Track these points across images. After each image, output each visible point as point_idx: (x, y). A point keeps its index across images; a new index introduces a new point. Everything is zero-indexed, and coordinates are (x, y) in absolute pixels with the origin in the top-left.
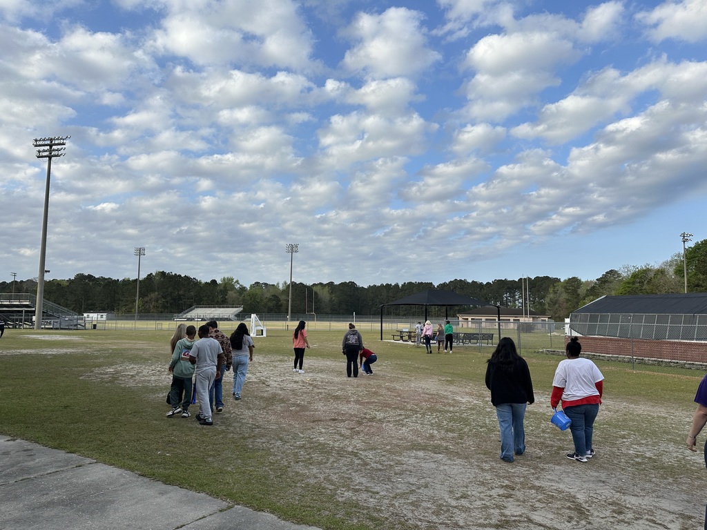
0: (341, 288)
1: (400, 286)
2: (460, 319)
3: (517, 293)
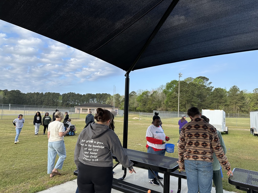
0: (11, 93)
1: (44, 94)
2: (76, 109)
3: (95, 99)
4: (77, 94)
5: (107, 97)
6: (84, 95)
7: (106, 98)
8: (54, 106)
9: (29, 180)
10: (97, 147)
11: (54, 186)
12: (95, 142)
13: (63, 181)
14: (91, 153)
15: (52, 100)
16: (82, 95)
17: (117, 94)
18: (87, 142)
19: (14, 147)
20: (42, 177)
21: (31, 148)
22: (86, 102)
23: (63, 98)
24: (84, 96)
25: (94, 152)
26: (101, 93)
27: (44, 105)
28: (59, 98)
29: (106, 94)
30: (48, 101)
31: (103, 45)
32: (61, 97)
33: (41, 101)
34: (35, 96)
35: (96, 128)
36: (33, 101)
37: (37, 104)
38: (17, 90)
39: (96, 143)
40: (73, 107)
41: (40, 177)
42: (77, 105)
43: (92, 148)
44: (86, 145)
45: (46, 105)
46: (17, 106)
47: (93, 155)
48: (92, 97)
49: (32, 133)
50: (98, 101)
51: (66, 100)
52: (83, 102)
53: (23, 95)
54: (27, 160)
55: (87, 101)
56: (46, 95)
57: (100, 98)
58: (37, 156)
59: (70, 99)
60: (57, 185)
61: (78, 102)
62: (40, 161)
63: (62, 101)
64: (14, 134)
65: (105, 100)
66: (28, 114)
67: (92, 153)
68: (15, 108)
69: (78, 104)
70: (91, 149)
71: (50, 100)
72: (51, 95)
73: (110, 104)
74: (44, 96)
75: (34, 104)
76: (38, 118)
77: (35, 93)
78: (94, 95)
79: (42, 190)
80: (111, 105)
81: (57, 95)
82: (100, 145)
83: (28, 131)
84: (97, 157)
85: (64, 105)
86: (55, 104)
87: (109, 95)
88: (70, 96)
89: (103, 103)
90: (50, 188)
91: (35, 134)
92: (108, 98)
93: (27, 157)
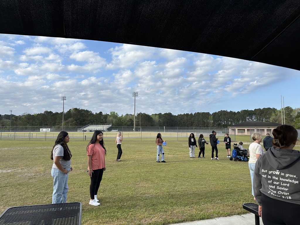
0: (164, 116)
1: (193, 114)
2: (230, 130)
3: (253, 117)
4: (229, 111)
5: (271, 112)
6: (238, 112)
7: (270, 114)
8: (205, 127)
9: (193, 205)
10: (287, 180)
11: (220, 217)
12: (283, 174)
13: (229, 213)
14: (278, 188)
15: (202, 120)
16: (236, 112)
17: (286, 108)
18: (270, 172)
19: (174, 168)
20: (205, 204)
21: (189, 171)
22: (242, 121)
23: (213, 118)
24: (239, 114)
25: (283, 186)
26: (262, 108)
27: (195, 126)
28: (209, 118)
29: (270, 108)
30: (198, 122)
31: (268, 45)
32: (212, 117)
33: (192, 123)
34: (185, 118)
35: (281, 155)
36: (184, 123)
37: (187, 125)
38: (169, 113)
39: (285, 175)
40: (227, 127)
41: (203, 203)
42: (230, 125)
43: (278, 181)
44: (269, 177)
45: (196, 126)
46: (170, 128)
47: (283, 191)
48: (249, 114)
49: (187, 155)
50: (258, 119)
51: (217, 119)
52: (238, 121)
53: (174, 117)
54: (187, 184)
55: (243, 119)
56: (196, 115)
57: (261, 114)
58: (196, 181)
59: (221, 118)
60: (224, 217)
61: (232, 122)
62: (200, 186)
63: (213, 121)
64: (171, 155)
65: (268, 117)
66: (180, 136)
67: (281, 188)
68: (168, 130)
69: (232, 124)
70: (278, 183)
71: (200, 121)
72: (200, 115)
73: (276, 121)
74: (194, 116)
75: (185, 126)
76: (192, 140)
77: (184, 114)
78: (252, 111)
79: (208, 219)
80: (279, 122)
81: (207, 115)
82: (291, 179)
83: (183, 153)
84: (288, 194)
85: (215, 126)
86: (205, 125)
87: (274, 110)
88: (221, 115)
89: (265, 120)
90: (216, 219)
91: (190, 157)
92: (273, 114)
93: (187, 180)
